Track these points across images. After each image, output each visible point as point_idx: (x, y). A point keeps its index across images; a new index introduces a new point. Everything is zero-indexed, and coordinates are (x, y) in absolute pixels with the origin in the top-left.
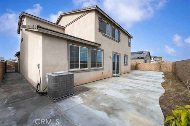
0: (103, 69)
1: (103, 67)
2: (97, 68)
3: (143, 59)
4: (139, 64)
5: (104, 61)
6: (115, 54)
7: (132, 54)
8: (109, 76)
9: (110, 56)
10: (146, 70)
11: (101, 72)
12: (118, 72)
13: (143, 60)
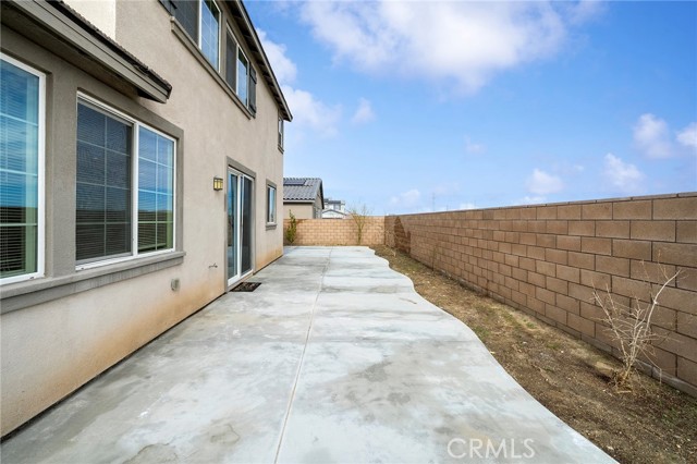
0: (178, 260)
1: (180, 246)
2: (135, 257)
3: (310, 203)
4: (300, 221)
5: (187, 205)
6: (235, 172)
7: (288, 183)
8: (213, 295)
9: (216, 179)
10: (322, 244)
11: (162, 280)
12: (246, 266)
13: (310, 207)
